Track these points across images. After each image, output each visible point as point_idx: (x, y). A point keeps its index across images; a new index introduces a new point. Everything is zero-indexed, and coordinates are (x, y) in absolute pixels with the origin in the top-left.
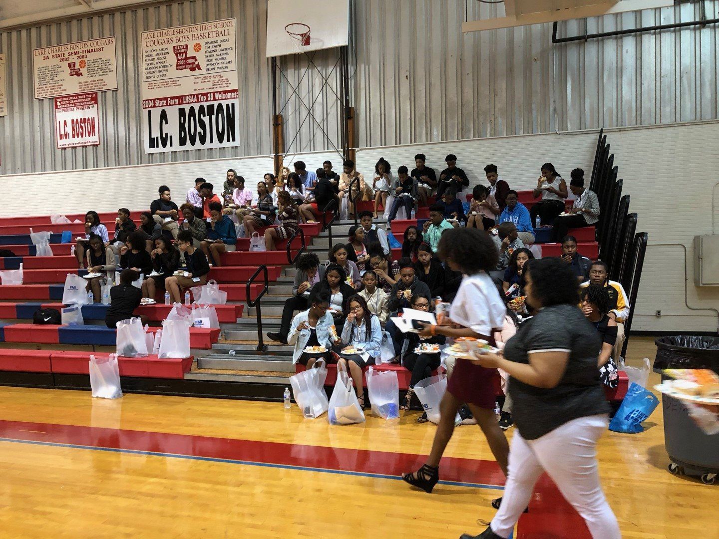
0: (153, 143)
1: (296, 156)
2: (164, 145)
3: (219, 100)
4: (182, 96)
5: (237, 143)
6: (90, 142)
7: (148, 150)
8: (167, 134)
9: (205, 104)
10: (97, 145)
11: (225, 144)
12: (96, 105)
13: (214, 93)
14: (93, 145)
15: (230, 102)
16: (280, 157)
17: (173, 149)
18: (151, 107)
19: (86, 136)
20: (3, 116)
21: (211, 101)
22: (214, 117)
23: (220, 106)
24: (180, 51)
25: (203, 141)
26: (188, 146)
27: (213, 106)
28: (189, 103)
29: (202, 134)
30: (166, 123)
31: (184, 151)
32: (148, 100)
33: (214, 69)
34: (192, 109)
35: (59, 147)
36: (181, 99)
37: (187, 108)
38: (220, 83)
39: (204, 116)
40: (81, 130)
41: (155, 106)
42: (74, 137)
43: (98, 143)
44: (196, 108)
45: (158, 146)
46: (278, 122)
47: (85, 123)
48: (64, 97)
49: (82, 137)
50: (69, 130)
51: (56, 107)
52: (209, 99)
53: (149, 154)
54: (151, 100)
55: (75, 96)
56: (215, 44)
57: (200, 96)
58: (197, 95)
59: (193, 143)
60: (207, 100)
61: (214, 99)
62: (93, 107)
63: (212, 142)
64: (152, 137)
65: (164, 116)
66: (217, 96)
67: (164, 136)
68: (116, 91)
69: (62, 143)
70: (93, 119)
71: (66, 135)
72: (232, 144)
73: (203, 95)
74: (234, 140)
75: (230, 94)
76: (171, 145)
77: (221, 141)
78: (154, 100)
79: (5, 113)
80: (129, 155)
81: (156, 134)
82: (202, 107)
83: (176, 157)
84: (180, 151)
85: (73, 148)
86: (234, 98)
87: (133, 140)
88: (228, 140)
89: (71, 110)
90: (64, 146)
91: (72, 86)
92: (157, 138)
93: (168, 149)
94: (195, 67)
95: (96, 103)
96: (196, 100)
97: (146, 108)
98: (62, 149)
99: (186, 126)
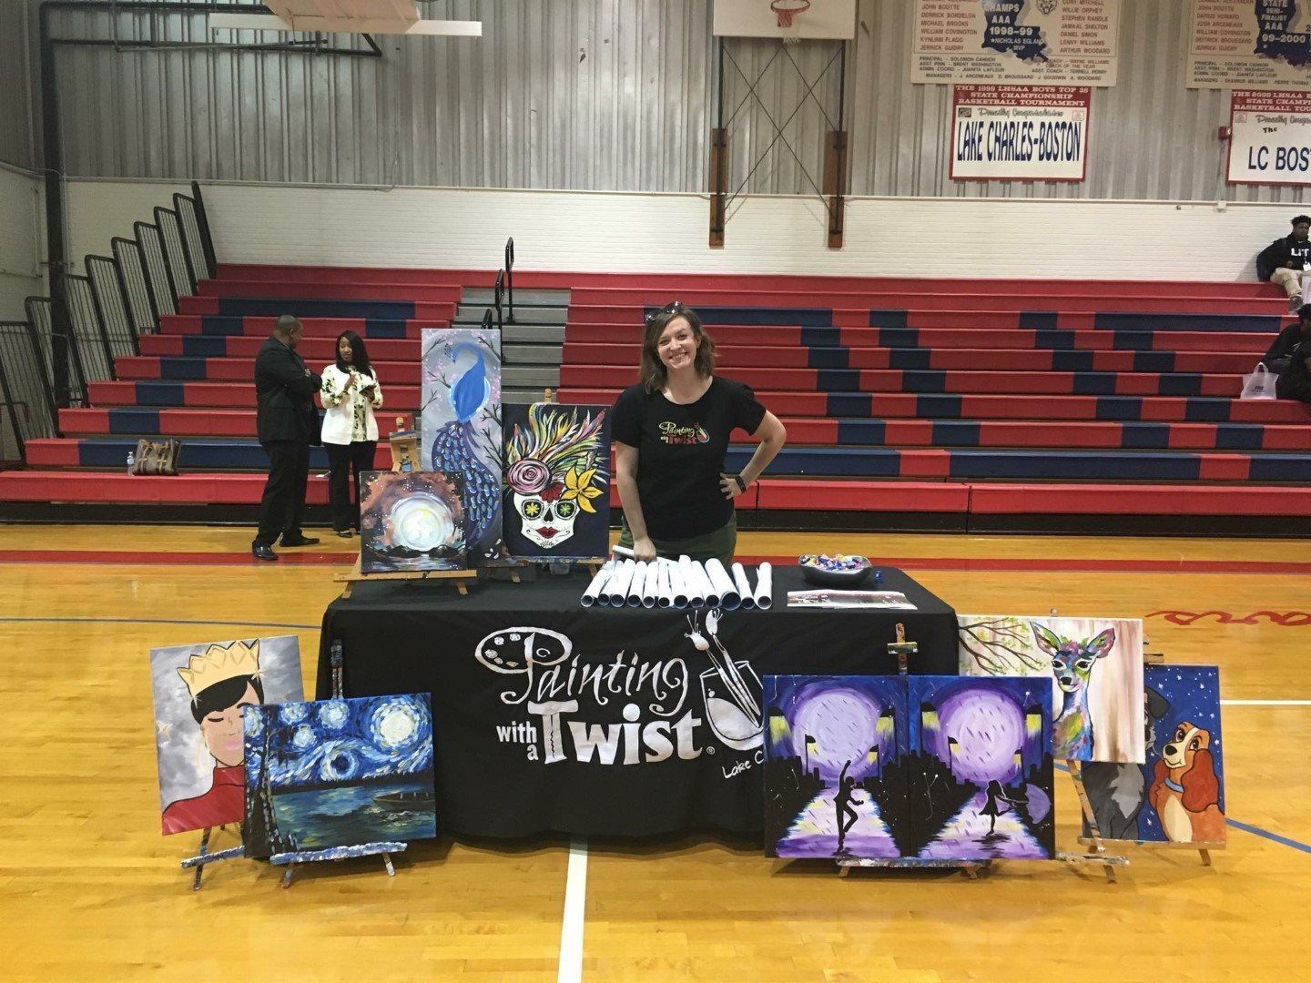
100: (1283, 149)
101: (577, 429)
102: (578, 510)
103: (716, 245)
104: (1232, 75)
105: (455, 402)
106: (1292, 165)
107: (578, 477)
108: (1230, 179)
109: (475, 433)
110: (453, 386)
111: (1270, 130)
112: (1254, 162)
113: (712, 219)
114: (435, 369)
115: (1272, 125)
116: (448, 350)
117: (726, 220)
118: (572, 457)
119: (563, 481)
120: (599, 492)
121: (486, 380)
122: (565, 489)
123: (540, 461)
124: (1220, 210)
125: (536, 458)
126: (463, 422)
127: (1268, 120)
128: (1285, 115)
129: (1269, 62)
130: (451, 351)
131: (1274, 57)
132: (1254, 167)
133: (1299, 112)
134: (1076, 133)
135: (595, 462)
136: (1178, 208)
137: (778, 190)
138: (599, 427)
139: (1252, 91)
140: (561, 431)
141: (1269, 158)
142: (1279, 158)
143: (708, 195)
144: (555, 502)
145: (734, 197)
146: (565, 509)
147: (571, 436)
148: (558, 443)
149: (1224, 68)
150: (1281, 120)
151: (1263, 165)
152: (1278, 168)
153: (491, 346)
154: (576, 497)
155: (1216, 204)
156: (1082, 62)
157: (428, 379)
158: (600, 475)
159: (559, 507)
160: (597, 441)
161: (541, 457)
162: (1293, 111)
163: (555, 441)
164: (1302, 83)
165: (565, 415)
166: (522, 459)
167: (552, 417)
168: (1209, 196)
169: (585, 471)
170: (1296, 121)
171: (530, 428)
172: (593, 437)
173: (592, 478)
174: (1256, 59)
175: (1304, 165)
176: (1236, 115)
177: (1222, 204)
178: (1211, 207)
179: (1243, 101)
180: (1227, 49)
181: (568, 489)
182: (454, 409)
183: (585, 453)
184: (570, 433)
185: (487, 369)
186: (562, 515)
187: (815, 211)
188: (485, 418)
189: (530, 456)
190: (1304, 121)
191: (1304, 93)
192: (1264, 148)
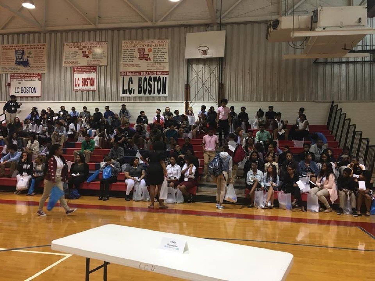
0: (124, 92)
1: (195, 103)
2: (130, 93)
3: (159, 75)
4: (141, 72)
5: (167, 95)
6: (91, 89)
7: (121, 95)
8: (132, 88)
9: (152, 76)
10: (94, 91)
11: (161, 95)
12: (95, 72)
13: (157, 72)
14: (93, 91)
15: (164, 76)
16: (188, 103)
17: (134, 95)
18: (125, 75)
19: (89, 86)
20: (44, 73)
21: (155, 75)
22: (156, 83)
23: (159, 78)
24: (141, 51)
25: (150, 93)
26: (142, 95)
27: (156, 77)
28: (144, 75)
29: (150, 89)
30: (132, 83)
31: (140, 97)
32: (123, 72)
33: (157, 61)
34: (145, 78)
35: (74, 90)
36: (140, 73)
37: (143, 77)
38: (160, 67)
39: (151, 81)
40: (87, 83)
41: (126, 75)
42: (83, 86)
44: (148, 77)
45: (127, 94)
46: (188, 87)
47: (89, 80)
48: (79, 67)
49: (87, 86)
50: (80, 82)
51: (74, 71)
52: (154, 74)
53: (122, 97)
54: (125, 72)
55: (85, 67)
56: (159, 50)
57: (149, 72)
58: (148, 72)
59: (145, 93)
60: (153, 75)
61: (157, 74)
62: (94, 73)
63: (154, 93)
64: (124, 89)
65: (131, 80)
66: (158, 73)
67: (130, 89)
68: (106, 66)
69: (75, 88)
70: (94, 79)
71: (79, 85)
72: (164, 95)
73: (151, 72)
74: (165, 93)
75: (164, 73)
76: (134, 93)
77: (159, 93)
78: (126, 72)
79: (46, 72)
80: (111, 97)
81: (126, 88)
82: (150, 78)
83: (135, 99)
84: (138, 97)
85: (81, 91)
86: (167, 75)
87: (114, 90)
88: (163, 93)
89: (82, 73)
91: (83, 62)
92: (127, 90)
93: (132, 95)
94: (148, 59)
95: (96, 71)
96: (147, 74)
97: (122, 75)
98: (76, 91)
99: (142, 85)
100: (23, 88)
104: (10, 70)
106: (25, 92)
111: (19, 83)
112: (16, 91)
115: (19, 82)
127: (19, 81)
128: (23, 79)
129: (18, 66)
131: (19, 65)
132: (16, 93)
133: (26, 78)
139: (15, 74)
141: (20, 90)
142: (22, 90)
149: (8, 68)
150: (22, 80)
151: (18, 92)
152: (22, 93)
162: (25, 78)
164: (26, 71)
170: (25, 80)
174: (15, 66)
175: (27, 92)
176: (11, 80)
179: (13, 76)
180: (8, 64)
190: (27, 81)
191: (27, 74)
192: (18, 88)
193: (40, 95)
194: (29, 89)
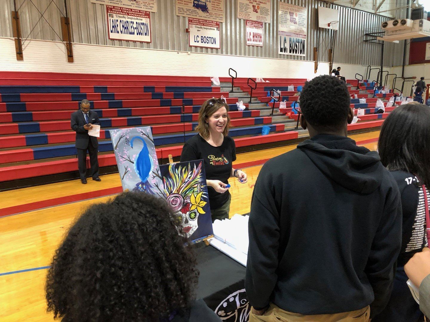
0: (281, 50)
5: (305, 55)
6: (260, 45)
7: (280, 53)
8: (286, 47)
9: (297, 38)
10: (262, 47)
13: (300, 35)
15: (304, 39)
17: (287, 54)
22: (300, 44)
23: (301, 40)
24: (291, 14)
25: (296, 53)
28: (293, 36)
29: (296, 49)
30: (286, 43)
33: (300, 25)
37: (292, 38)
38: (302, 31)
39: (297, 43)
40: (256, 39)
41: (282, 35)
42: (253, 41)
43: (262, 46)
44: (295, 39)
45: (283, 52)
47: (258, 35)
48: (250, 21)
49: (257, 42)
50: (252, 37)
51: (247, 24)
52: (298, 36)
55: (255, 22)
56: (301, 15)
58: (295, 34)
59: (293, 53)
61: (300, 37)
62: (261, 29)
63: (298, 53)
65: (285, 40)
68: (269, 24)
69: (248, 43)
70: (261, 35)
71: (251, 40)
73: (297, 34)
75: (304, 36)
76: (287, 52)
77: (301, 53)
78: (282, 32)
80: (273, 53)
81: (282, 47)
83: (288, 57)
84: (289, 55)
85: (252, 46)
88: (303, 54)
89: (253, 28)
90: (249, 45)
91: (254, 17)
94: (295, 22)
95: (263, 27)
96: (295, 36)
97: (280, 34)
98: (248, 46)
99: (292, 45)
100: (202, 37)
101: (191, 174)
102: (198, 214)
103: (20, 59)
104: (188, 13)
105: (138, 172)
106: (205, 41)
107: (195, 198)
108: (191, 45)
109: (151, 187)
110: (135, 162)
111: (199, 31)
112: (196, 40)
113: (16, 49)
114: (123, 153)
116: (127, 141)
117: (23, 49)
118: (191, 188)
119: (189, 202)
120: (205, 203)
121: (149, 155)
122: (191, 205)
123: (178, 194)
124: (189, 54)
125: (176, 192)
126: (144, 182)
127: (198, 28)
128: (202, 26)
129: (196, 9)
130: (130, 142)
131: (198, 8)
132: (195, 42)
134: (147, 27)
135: (201, 189)
136: (178, 53)
137: (44, 38)
138: (200, 171)
139: (193, 18)
140: (185, 176)
141: (199, 39)
142: (202, 39)
143: (14, 38)
144: (188, 213)
145: (26, 40)
146: (193, 215)
147: (190, 178)
148: (184, 182)
149: (185, 10)
150: (201, 28)
151: (198, 41)
152: (202, 42)
153: (148, 137)
154: (196, 208)
155: (188, 52)
156: (146, 3)
157: (121, 160)
158: (204, 194)
159: (190, 215)
160: (201, 178)
161: (178, 191)
162: (204, 25)
163: (183, 182)
164: (205, 17)
165: (185, 167)
166: (170, 194)
167: (180, 170)
168: (185, 50)
169: (198, 194)
170: (205, 28)
171: (171, 177)
172: (199, 176)
173: (201, 197)
174: (193, 9)
175: (208, 42)
176: (190, 25)
177: (189, 53)
178: (186, 53)
179: (191, 21)
180: (186, 4)
181: (193, 205)
182: (139, 176)
183: (196, 185)
184: (189, 176)
185: (149, 149)
186: (192, 219)
187: (62, 47)
188: (154, 177)
189: (173, 192)
190: (207, 29)
191: (206, 20)
192: (198, 36)
193: (219, 48)
194: (209, 38)
